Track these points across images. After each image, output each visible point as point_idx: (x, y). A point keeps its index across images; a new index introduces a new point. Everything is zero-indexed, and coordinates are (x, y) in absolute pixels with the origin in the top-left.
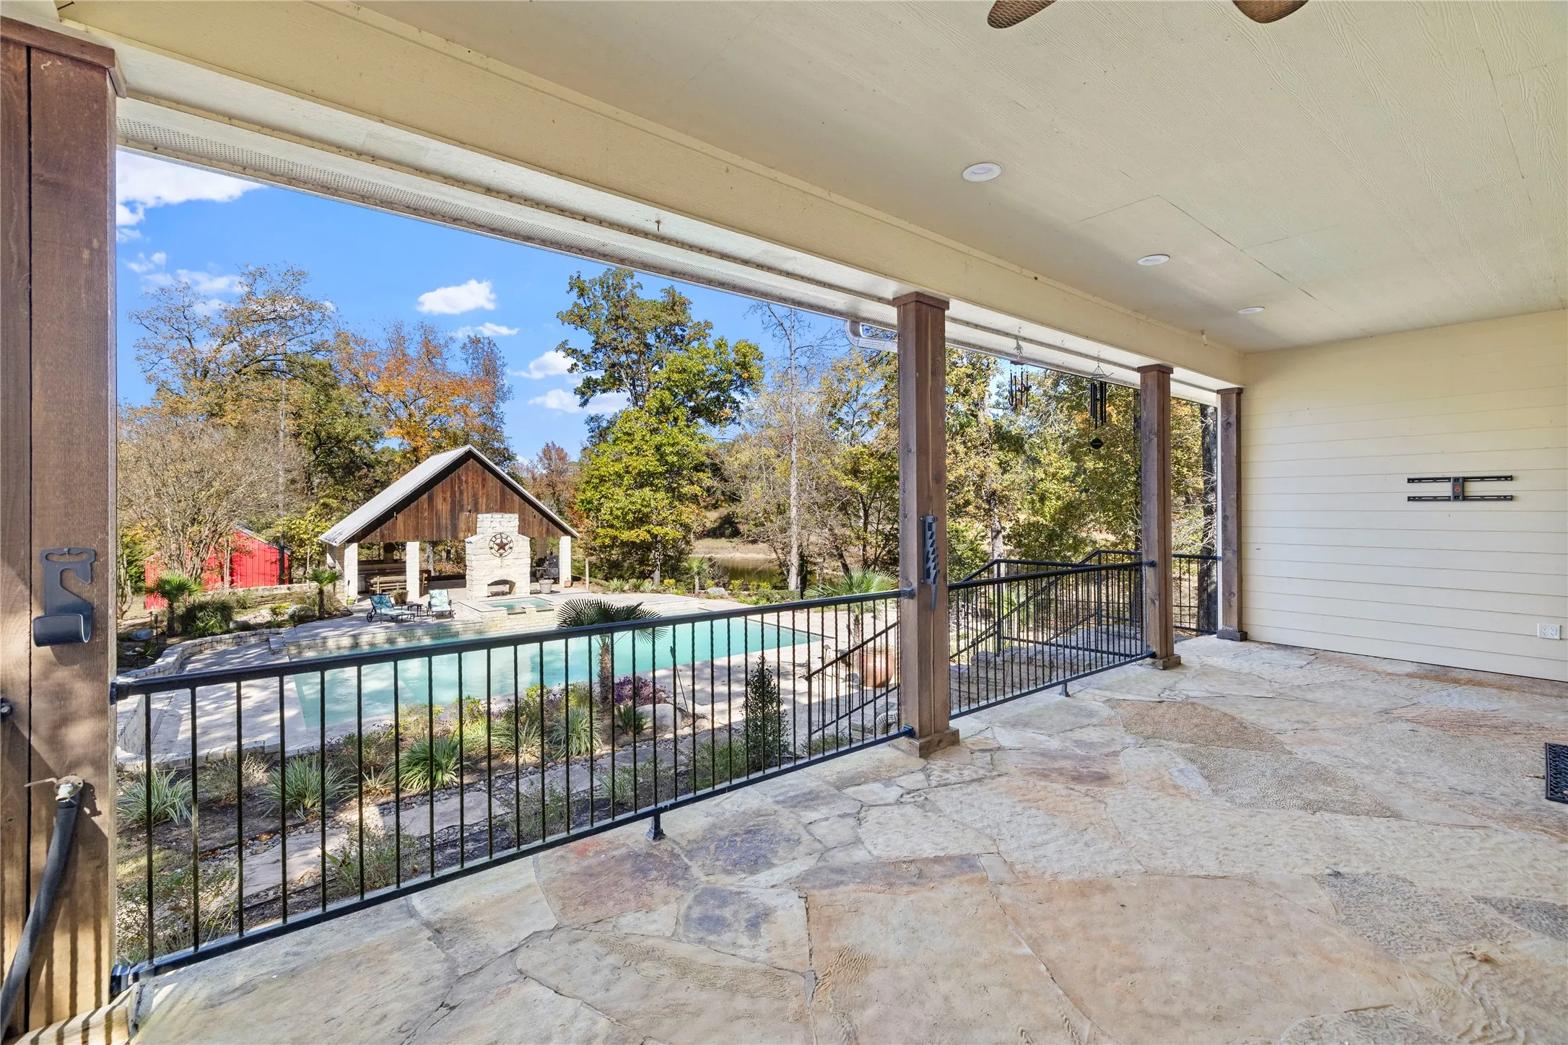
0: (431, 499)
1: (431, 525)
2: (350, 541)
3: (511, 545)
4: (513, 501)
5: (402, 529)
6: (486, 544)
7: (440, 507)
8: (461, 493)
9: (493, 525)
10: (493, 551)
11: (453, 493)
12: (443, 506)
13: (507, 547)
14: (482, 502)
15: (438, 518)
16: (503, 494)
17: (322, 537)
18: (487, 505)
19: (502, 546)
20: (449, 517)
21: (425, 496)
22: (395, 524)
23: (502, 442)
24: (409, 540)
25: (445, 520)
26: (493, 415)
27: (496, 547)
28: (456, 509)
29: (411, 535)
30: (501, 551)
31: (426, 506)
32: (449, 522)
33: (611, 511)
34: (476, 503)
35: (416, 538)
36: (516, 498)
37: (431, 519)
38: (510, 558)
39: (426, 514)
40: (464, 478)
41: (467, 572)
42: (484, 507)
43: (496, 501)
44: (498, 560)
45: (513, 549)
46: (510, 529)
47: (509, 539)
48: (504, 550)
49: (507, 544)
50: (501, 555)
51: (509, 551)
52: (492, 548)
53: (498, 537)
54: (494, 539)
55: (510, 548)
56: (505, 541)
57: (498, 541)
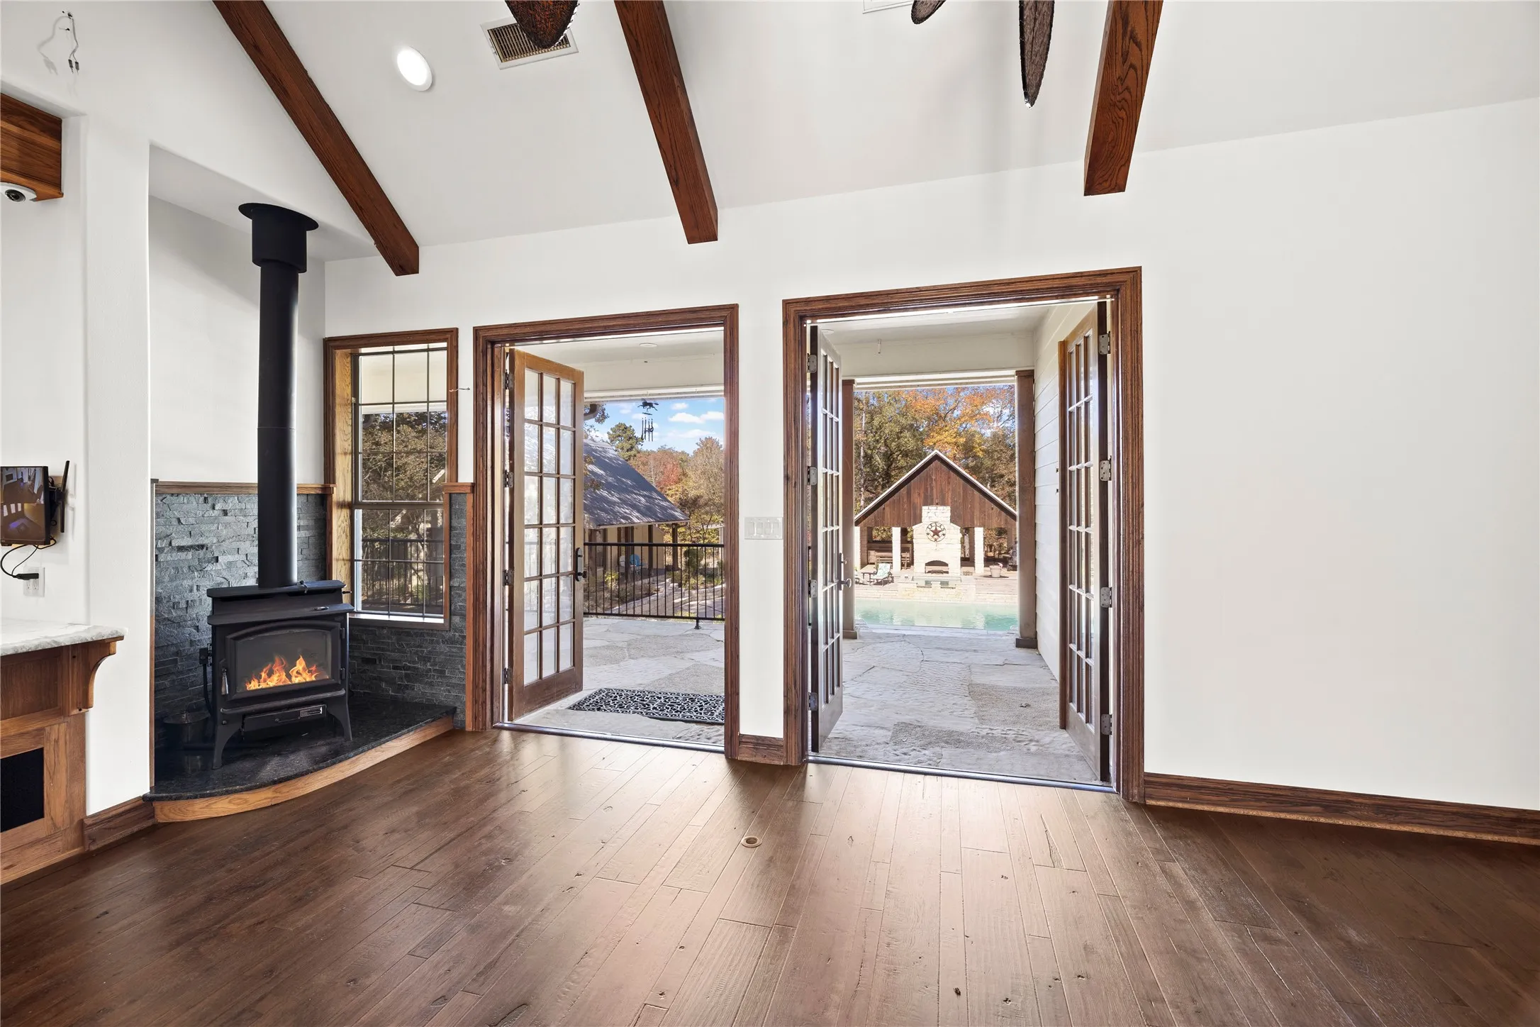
0: (909, 493)
1: (909, 515)
3: (944, 532)
4: (973, 495)
5: (889, 517)
6: (926, 531)
7: (915, 501)
8: (932, 489)
9: (930, 515)
10: (929, 536)
11: (926, 489)
12: (918, 501)
13: (940, 534)
14: (948, 496)
15: (914, 509)
16: (965, 490)
18: (953, 499)
19: (936, 533)
21: (905, 491)
22: (883, 513)
24: (893, 526)
27: (932, 534)
28: (927, 502)
29: (895, 522)
30: (936, 537)
31: (905, 499)
34: (943, 498)
35: (898, 525)
36: (976, 493)
37: (909, 510)
38: (943, 542)
39: (906, 506)
40: (934, 478)
42: (950, 500)
43: (959, 495)
44: (935, 543)
45: (946, 536)
46: (943, 519)
47: (942, 527)
48: (938, 535)
49: (940, 531)
50: (936, 540)
51: (942, 537)
52: (928, 534)
53: (934, 525)
54: (930, 527)
55: (944, 535)
56: (939, 529)
57: (933, 529)
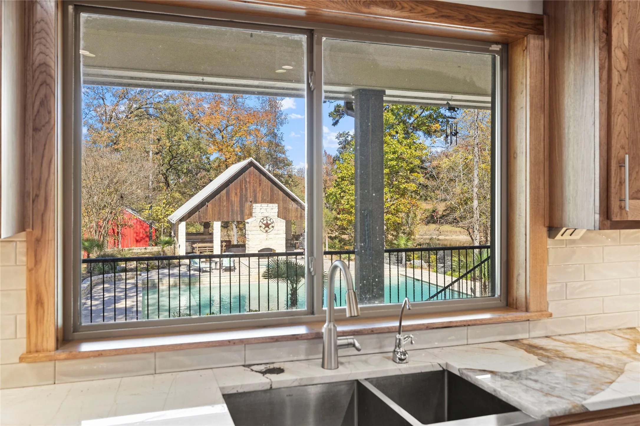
0: (228, 194)
1: (228, 211)
2: (181, 220)
3: (273, 225)
4: (279, 195)
5: (211, 213)
6: (258, 224)
7: (233, 199)
8: (246, 190)
9: (262, 211)
10: (262, 229)
11: (241, 189)
12: (235, 199)
13: (270, 226)
14: (259, 195)
15: (232, 206)
16: (272, 190)
17: (169, 218)
18: (262, 198)
19: (267, 225)
20: (239, 206)
21: (224, 192)
22: (207, 210)
23: (284, 153)
24: (215, 220)
25: (236, 208)
26: (275, 135)
27: (264, 226)
28: (243, 201)
29: (216, 218)
30: (267, 229)
31: (225, 198)
32: (238, 209)
33: (348, 202)
34: (255, 197)
35: (219, 220)
36: (281, 193)
37: (228, 207)
38: (272, 233)
39: (225, 204)
40: (248, 180)
41: (247, 242)
42: (260, 199)
43: (268, 195)
44: (265, 234)
45: (275, 227)
46: (272, 214)
47: (272, 221)
48: (269, 228)
49: (270, 224)
50: (267, 231)
51: (272, 229)
52: (261, 227)
53: (265, 219)
54: (262, 221)
55: (273, 227)
56: (269, 222)
57: (265, 222)
